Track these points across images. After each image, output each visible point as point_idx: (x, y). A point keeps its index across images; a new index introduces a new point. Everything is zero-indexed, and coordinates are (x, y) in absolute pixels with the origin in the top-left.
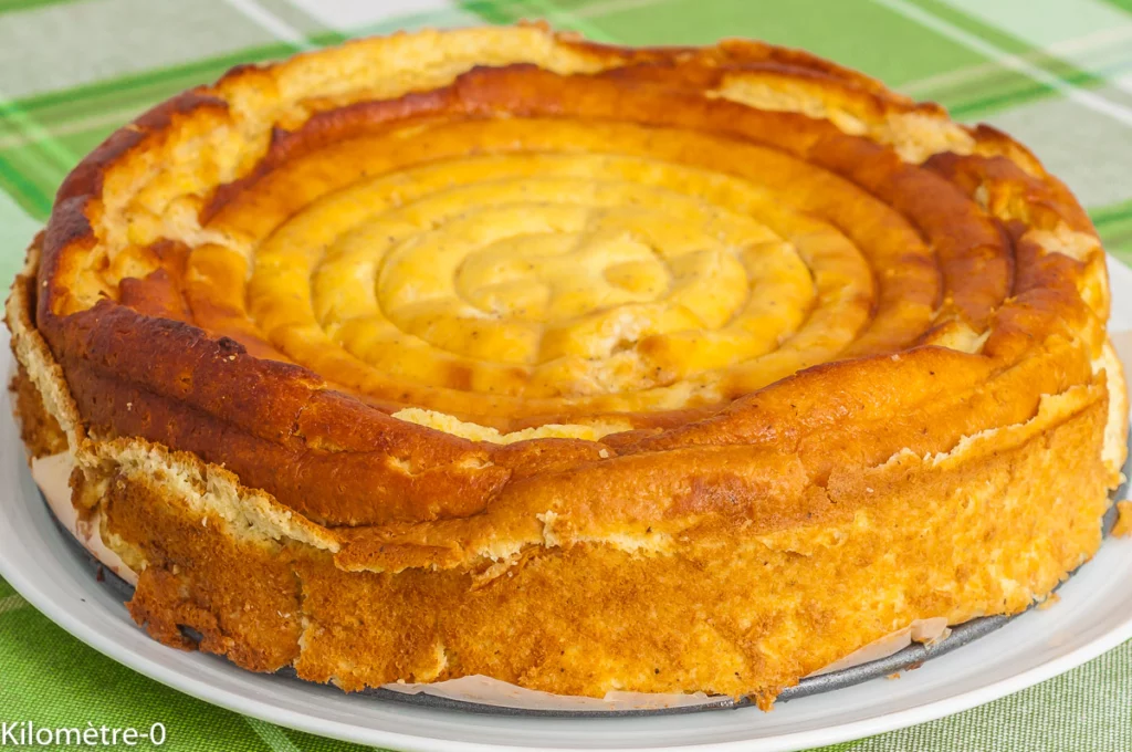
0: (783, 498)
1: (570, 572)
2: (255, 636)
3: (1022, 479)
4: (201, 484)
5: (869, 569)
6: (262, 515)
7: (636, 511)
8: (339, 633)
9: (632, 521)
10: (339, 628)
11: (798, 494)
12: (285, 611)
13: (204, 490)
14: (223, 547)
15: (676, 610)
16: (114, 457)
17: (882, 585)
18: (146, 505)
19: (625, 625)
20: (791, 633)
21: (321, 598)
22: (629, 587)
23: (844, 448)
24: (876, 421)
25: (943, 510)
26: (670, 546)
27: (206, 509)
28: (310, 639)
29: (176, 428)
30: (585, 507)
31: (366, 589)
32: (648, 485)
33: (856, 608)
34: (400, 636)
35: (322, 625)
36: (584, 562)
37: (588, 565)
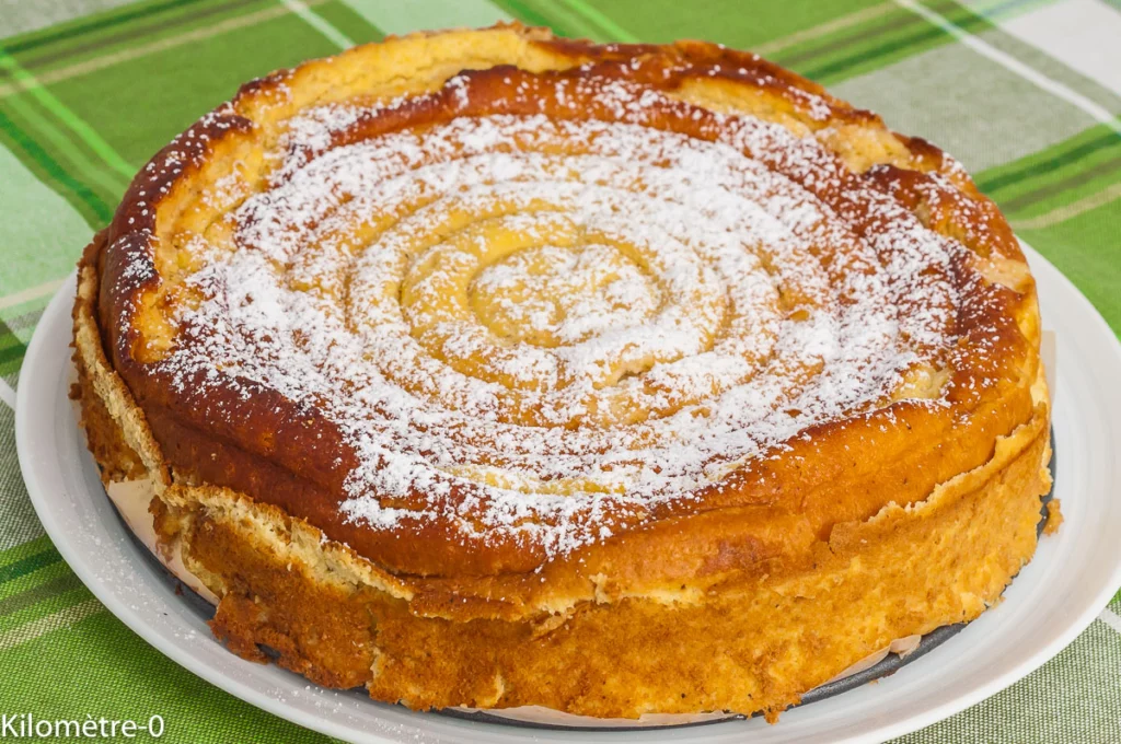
0: (792, 554)
1: (615, 620)
2: (331, 660)
3: (982, 512)
4: (285, 534)
5: (860, 603)
6: (344, 567)
7: (673, 572)
8: (410, 663)
9: (670, 580)
10: (409, 659)
11: (806, 549)
12: (359, 641)
13: (288, 539)
14: (305, 587)
15: (702, 646)
16: (201, 501)
17: (869, 614)
18: (232, 547)
19: (658, 659)
20: (795, 658)
21: (393, 635)
22: (664, 631)
23: (840, 502)
24: (865, 475)
25: (921, 550)
26: (701, 599)
27: (291, 556)
28: (383, 668)
29: (259, 480)
30: (630, 568)
31: (435, 629)
32: (683, 548)
33: (848, 634)
34: (463, 668)
35: (393, 656)
36: (627, 613)
37: (631, 615)
